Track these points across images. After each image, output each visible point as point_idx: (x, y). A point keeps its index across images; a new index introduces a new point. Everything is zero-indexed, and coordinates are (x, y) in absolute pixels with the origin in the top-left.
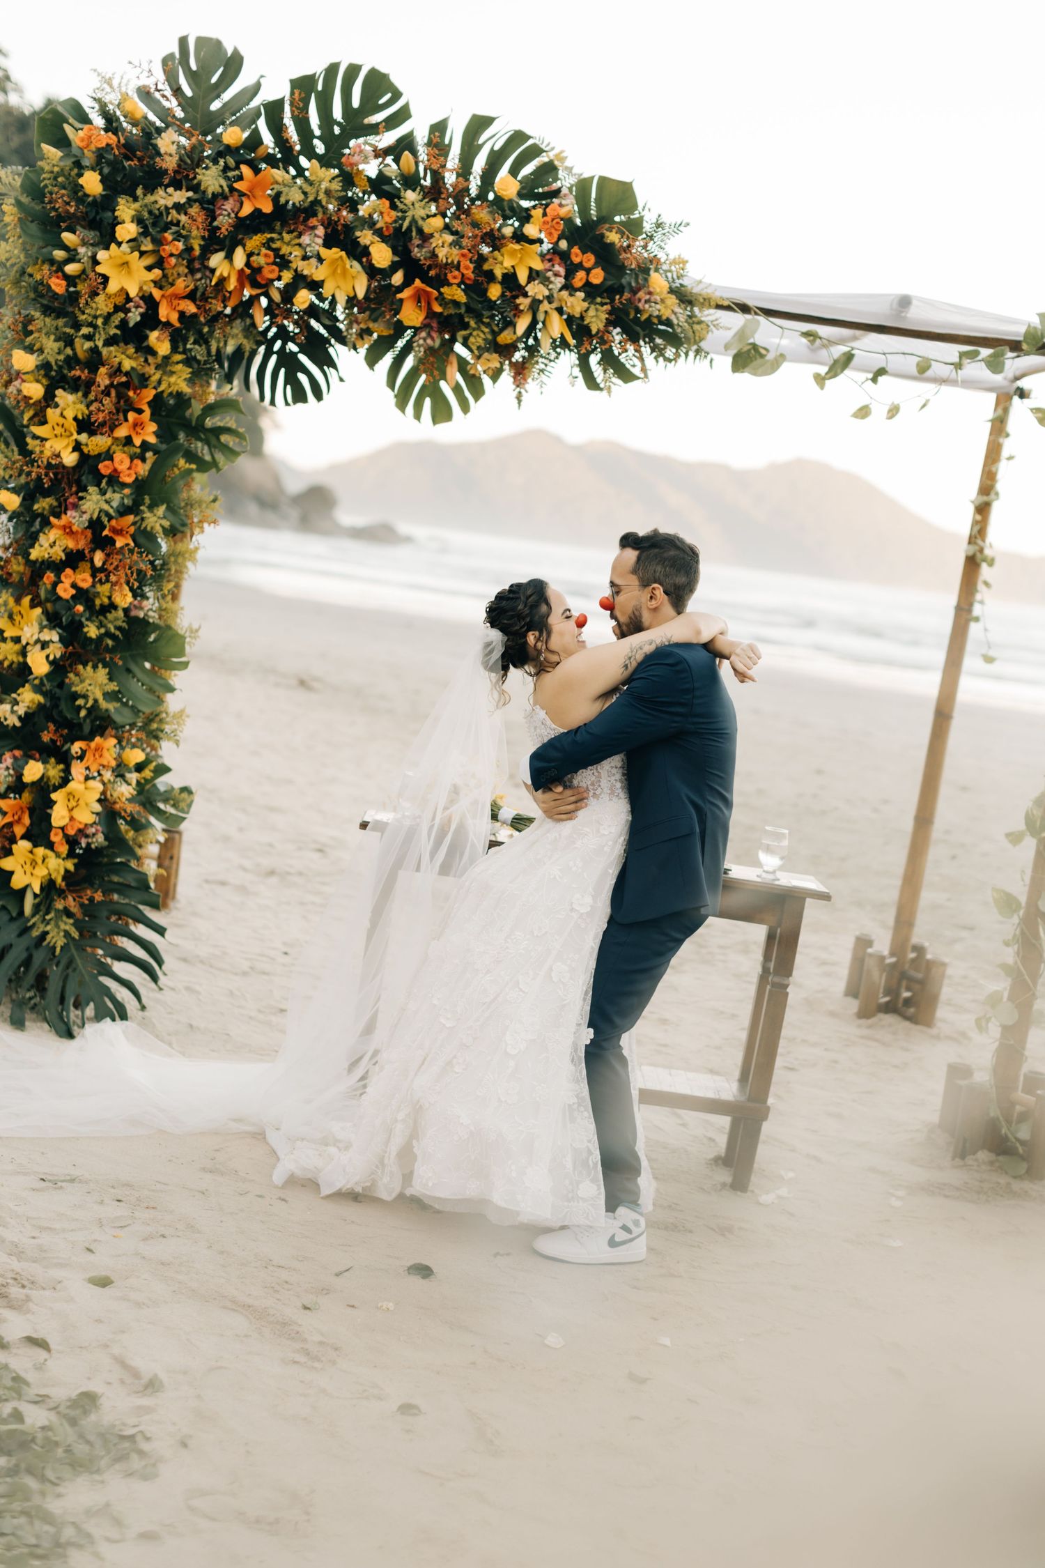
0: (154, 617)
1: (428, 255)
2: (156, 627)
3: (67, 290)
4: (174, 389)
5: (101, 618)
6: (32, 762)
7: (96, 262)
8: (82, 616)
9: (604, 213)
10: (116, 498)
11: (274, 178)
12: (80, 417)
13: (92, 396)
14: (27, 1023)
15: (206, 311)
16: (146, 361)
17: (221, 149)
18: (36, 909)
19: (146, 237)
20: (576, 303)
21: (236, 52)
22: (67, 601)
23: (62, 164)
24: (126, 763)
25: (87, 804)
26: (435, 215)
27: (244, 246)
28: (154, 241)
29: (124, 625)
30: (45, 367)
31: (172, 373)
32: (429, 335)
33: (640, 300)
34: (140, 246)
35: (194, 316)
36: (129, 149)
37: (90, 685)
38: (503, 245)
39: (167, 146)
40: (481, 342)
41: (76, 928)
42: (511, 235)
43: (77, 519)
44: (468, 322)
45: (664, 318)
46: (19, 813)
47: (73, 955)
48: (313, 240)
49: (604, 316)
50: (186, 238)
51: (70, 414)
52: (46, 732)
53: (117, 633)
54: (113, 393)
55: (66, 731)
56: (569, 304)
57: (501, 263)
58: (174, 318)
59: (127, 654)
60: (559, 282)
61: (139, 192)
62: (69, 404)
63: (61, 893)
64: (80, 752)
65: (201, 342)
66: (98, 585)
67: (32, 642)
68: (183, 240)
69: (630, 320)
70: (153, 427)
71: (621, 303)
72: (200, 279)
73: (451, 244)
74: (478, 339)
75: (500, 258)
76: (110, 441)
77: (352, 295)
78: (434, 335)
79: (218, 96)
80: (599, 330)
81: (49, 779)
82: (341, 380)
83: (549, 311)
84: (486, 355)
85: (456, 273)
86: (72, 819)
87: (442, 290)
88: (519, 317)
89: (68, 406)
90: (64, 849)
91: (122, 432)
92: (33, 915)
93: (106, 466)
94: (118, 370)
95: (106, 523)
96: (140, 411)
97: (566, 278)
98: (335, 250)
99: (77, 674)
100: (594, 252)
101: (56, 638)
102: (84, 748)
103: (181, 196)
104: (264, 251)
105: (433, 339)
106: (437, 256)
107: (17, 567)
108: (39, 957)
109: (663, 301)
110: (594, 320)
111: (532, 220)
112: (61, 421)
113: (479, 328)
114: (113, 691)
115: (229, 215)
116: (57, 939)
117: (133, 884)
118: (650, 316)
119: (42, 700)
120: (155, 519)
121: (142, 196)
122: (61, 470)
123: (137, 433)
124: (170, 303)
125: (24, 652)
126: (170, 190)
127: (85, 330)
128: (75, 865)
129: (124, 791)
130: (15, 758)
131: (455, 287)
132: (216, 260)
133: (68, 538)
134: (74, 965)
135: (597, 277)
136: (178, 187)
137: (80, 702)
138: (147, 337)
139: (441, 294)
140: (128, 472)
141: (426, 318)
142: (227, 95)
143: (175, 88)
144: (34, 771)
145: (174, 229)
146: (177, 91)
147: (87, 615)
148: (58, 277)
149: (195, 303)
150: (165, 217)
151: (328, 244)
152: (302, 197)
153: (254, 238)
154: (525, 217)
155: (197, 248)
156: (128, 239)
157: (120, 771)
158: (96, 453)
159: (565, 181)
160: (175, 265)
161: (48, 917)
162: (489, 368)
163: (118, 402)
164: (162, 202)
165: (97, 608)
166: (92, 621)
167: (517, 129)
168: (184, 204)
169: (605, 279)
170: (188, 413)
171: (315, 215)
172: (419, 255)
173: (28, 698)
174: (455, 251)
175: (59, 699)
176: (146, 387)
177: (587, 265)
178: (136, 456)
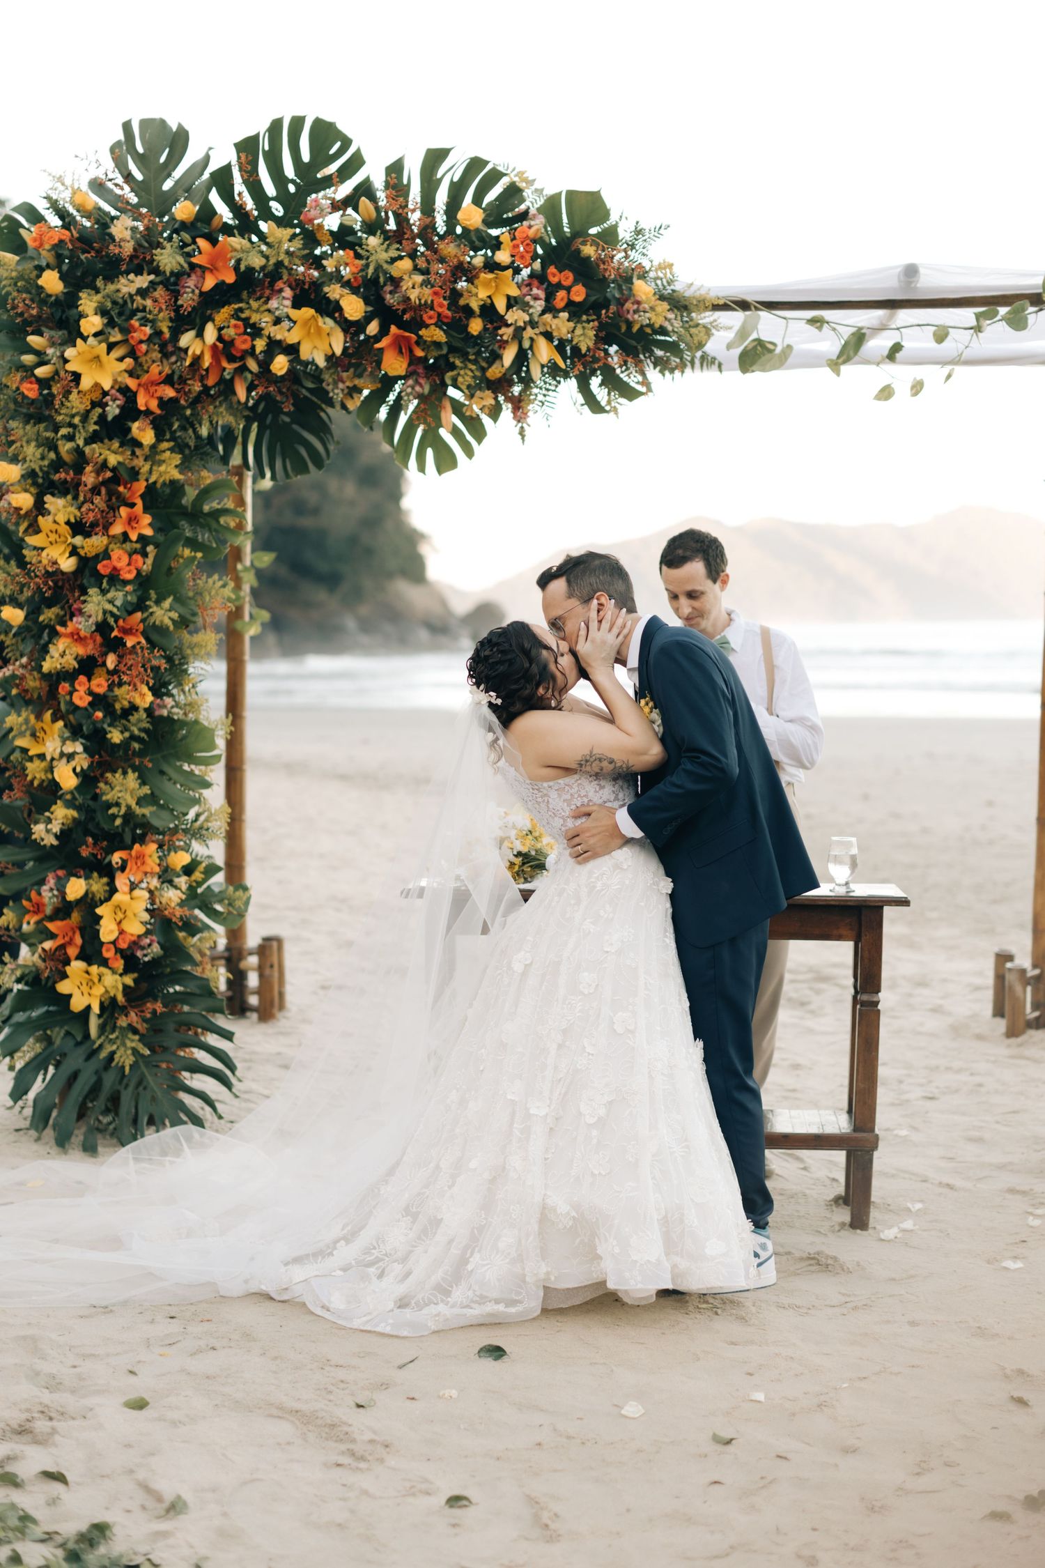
0: (178, 713)
1: (401, 299)
2: (182, 723)
3: (41, 394)
4: (167, 478)
5: (124, 722)
6: (73, 879)
7: (66, 361)
8: (103, 722)
9: (578, 228)
10: (118, 597)
11: (232, 247)
12: (73, 520)
13: (81, 498)
14: (100, 1149)
15: (186, 394)
16: (133, 453)
17: (176, 226)
18: (102, 1029)
19: (113, 328)
20: (561, 325)
21: (180, 127)
22: (86, 709)
23: (20, 268)
24: (172, 867)
25: (135, 915)
26: (401, 258)
27: (213, 321)
28: (123, 331)
29: (147, 725)
30: (31, 475)
31: (161, 462)
32: (417, 382)
33: (628, 312)
34: (108, 339)
35: (173, 401)
36: (84, 240)
37: (121, 791)
38: (476, 277)
39: (121, 232)
40: (469, 380)
41: (145, 1045)
42: (482, 265)
43: (82, 625)
44: (454, 363)
45: (657, 326)
46: (70, 934)
47: (143, 1074)
48: (282, 303)
49: (592, 333)
50: (153, 322)
51: (61, 518)
52: (84, 847)
53: (143, 735)
54: (103, 490)
55: (105, 843)
56: (554, 327)
57: (476, 295)
58: (154, 405)
59: (159, 756)
60: (539, 306)
61: (99, 283)
62: (60, 508)
63: (124, 1010)
64: (120, 861)
65: (188, 426)
66: (116, 689)
67: (56, 756)
68: (150, 324)
69: (623, 334)
70: (147, 519)
71: (607, 317)
72: (176, 362)
73: (422, 285)
74: (466, 378)
75: (474, 290)
76: (105, 540)
77: (330, 353)
78: (422, 381)
79: (169, 175)
80: (589, 349)
81: (93, 894)
82: (337, 443)
83: (535, 337)
84: (478, 393)
85: (432, 312)
86: (122, 932)
87: (420, 333)
88: (504, 348)
89: (59, 510)
90: (119, 964)
91: (117, 529)
92: (99, 1037)
93: (104, 566)
94: (104, 465)
95: (112, 623)
96: (133, 505)
97: (547, 300)
98: (304, 310)
99: (106, 783)
100: (572, 270)
101: (80, 749)
102: (124, 857)
103: (143, 281)
104: (233, 322)
105: (421, 386)
106: (409, 299)
107: (33, 683)
108: (109, 1080)
109: (652, 309)
110: (582, 338)
111: (502, 246)
112: (55, 527)
113: (466, 367)
114: (146, 795)
115: (193, 292)
116: (125, 1059)
117: (198, 991)
118: (642, 326)
119: (75, 814)
120: (163, 612)
121: (102, 287)
122: (60, 577)
123: (132, 528)
124: (147, 390)
125: (51, 769)
126: (132, 276)
127: (63, 431)
128: (135, 980)
129: (172, 896)
130: (58, 878)
131: (433, 327)
132: (186, 339)
133: (78, 645)
134: (145, 1083)
135: (579, 293)
136: (139, 272)
137: (113, 810)
138: (129, 429)
139: (420, 337)
140: (128, 568)
141: (409, 365)
142: (178, 173)
143: (126, 174)
144: (76, 888)
145: (140, 315)
146: (128, 177)
147: (108, 720)
148: (31, 383)
149: (173, 387)
150: (130, 305)
151: (297, 304)
152: (263, 261)
153: (222, 310)
154: (496, 244)
155: (165, 330)
156: (93, 331)
157: (166, 876)
158: (94, 554)
159: (532, 201)
160: (147, 351)
161: (113, 1036)
162: (484, 406)
163: (110, 499)
164: (125, 290)
165: (119, 712)
166: (115, 727)
167: (473, 156)
168: (148, 288)
169: (587, 295)
170: (184, 502)
171: (281, 278)
172: (392, 301)
173: (61, 814)
174: (427, 291)
175: (94, 811)
176: (138, 480)
177: (566, 283)
178: (135, 552)
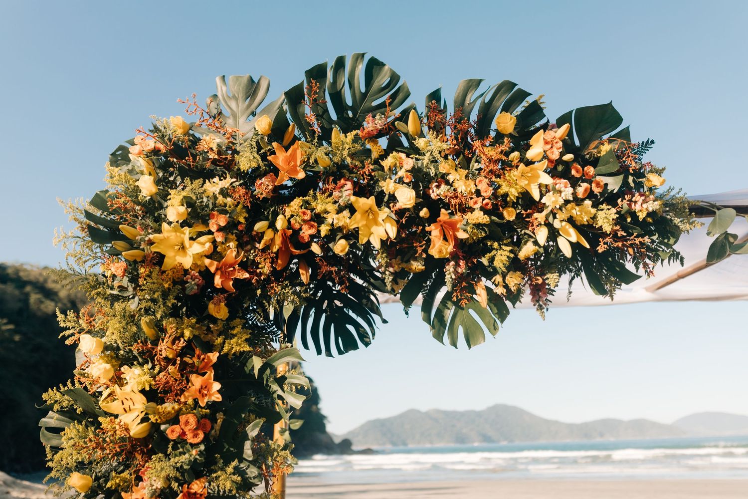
4: (237, 350)
7: (152, 245)
12: (147, 388)
13: (157, 368)
15: (257, 276)
16: (208, 328)
27: (283, 213)
31: (232, 337)
32: (459, 264)
34: (190, 228)
35: (247, 282)
43: (146, 490)
44: (491, 246)
51: (137, 387)
54: (177, 360)
56: (577, 214)
58: (229, 285)
61: (187, 182)
62: (136, 378)
74: (503, 260)
76: (177, 406)
77: (385, 237)
78: (464, 263)
80: (611, 230)
82: (385, 321)
88: (537, 230)
91: (188, 397)
93: (172, 431)
96: (204, 374)
98: (363, 200)
103: (225, 183)
104: (301, 212)
105: (463, 267)
106: (456, 189)
110: (604, 223)
112: (130, 395)
113: (501, 249)
115: (267, 187)
120: (227, 476)
121: (189, 184)
122: (129, 442)
123: (203, 395)
124: (224, 272)
126: (216, 179)
132: (260, 228)
136: (222, 175)
138: (206, 307)
140: (196, 433)
141: (453, 248)
145: (220, 209)
148: (119, 264)
153: (292, 203)
155: (242, 220)
158: (164, 420)
160: (225, 240)
163: (184, 369)
164: (209, 190)
168: (229, 189)
176: (211, 352)
177: (588, 176)
178: (205, 416)
